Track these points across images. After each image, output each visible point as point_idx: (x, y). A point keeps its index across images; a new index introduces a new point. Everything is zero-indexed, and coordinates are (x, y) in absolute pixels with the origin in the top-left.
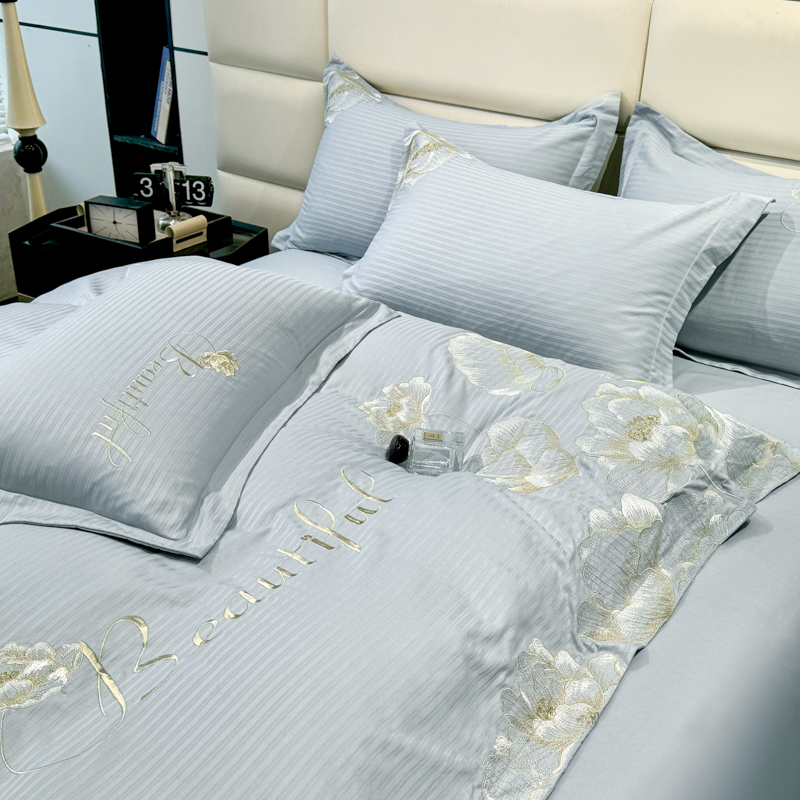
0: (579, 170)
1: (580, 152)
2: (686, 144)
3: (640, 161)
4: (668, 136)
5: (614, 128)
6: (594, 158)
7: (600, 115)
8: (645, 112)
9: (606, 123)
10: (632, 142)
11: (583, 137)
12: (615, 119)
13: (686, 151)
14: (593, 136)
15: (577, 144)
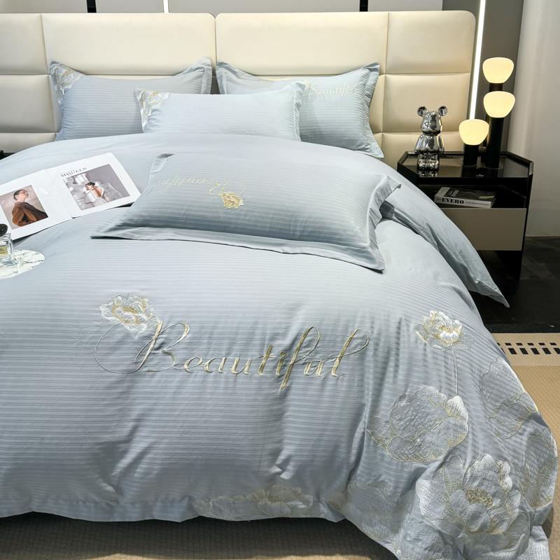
0: (203, 90)
1: (201, 83)
2: (242, 74)
3: (228, 83)
4: (234, 72)
5: (211, 71)
6: (208, 84)
7: (205, 67)
8: (221, 64)
9: (208, 69)
10: (221, 76)
11: (200, 77)
12: (211, 68)
13: (243, 77)
14: (204, 75)
15: (199, 79)
